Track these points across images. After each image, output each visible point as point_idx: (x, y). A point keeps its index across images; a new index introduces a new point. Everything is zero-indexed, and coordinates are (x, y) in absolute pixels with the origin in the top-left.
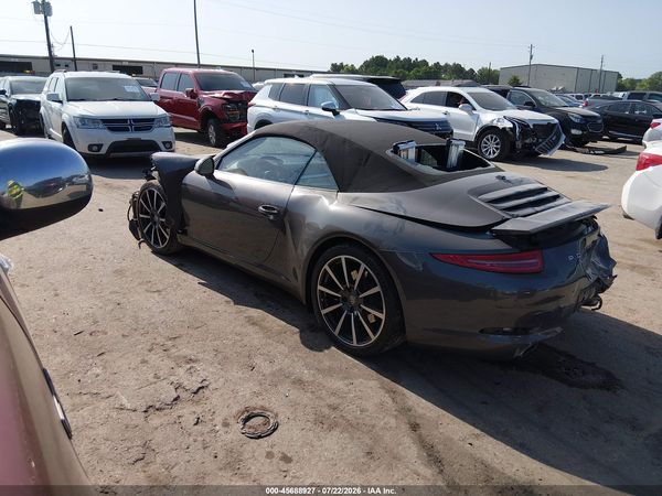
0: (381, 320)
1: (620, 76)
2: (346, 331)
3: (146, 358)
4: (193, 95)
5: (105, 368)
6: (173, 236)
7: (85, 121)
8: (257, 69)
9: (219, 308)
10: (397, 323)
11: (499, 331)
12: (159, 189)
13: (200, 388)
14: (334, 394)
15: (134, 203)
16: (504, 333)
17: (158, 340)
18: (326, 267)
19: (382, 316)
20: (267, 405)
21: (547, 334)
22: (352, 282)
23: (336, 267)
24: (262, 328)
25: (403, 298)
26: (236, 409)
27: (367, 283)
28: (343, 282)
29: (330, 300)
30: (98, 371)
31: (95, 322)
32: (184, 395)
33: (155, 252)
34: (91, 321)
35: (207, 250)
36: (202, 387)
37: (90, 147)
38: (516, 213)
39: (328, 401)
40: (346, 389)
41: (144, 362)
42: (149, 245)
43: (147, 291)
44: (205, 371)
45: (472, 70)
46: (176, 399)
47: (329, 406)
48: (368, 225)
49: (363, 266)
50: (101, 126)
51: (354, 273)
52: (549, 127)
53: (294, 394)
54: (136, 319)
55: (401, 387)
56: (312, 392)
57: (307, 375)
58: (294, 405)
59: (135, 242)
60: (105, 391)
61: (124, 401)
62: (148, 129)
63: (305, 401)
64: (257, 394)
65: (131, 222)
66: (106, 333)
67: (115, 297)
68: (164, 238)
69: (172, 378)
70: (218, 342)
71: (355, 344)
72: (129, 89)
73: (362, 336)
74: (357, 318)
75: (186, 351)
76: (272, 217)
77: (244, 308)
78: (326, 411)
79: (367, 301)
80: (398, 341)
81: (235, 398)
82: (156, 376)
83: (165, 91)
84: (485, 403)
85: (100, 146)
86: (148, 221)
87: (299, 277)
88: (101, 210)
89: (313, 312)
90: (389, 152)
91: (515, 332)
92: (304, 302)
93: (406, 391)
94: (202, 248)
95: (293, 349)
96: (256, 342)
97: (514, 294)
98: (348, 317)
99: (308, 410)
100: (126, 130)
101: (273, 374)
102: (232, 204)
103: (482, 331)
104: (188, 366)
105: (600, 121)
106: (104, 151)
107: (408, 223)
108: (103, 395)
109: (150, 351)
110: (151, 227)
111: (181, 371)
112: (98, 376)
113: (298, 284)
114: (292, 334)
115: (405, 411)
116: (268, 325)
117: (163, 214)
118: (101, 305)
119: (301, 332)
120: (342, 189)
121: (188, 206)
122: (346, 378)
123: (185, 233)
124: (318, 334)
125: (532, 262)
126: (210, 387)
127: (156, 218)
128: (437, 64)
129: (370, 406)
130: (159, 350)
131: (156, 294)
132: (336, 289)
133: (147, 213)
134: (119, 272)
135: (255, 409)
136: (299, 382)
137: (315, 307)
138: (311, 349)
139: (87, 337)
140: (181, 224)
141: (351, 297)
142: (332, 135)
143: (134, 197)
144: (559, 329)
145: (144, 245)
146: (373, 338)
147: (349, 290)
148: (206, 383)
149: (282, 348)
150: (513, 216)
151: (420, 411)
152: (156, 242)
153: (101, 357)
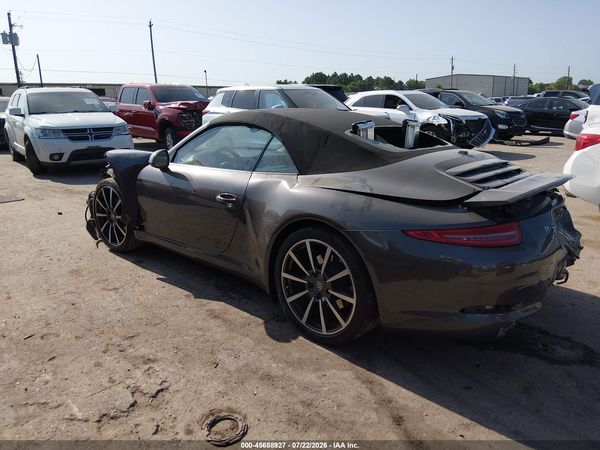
0: (352, 305)
1: (530, 82)
2: (314, 318)
3: (100, 360)
4: (150, 106)
5: (55, 373)
6: (130, 233)
7: (46, 132)
8: (210, 87)
9: (179, 303)
10: (370, 306)
11: (480, 310)
12: (114, 187)
13: (159, 391)
14: (306, 388)
15: (91, 203)
16: (487, 311)
17: (114, 340)
18: (290, 252)
19: (353, 301)
20: (234, 406)
21: (527, 311)
22: (318, 266)
23: (301, 253)
24: (225, 321)
25: (375, 279)
26: (199, 412)
27: (334, 266)
28: (308, 267)
29: (296, 287)
30: (48, 377)
31: (48, 324)
32: (141, 400)
33: (113, 250)
34: (42, 323)
35: (165, 244)
36: (162, 390)
37: (52, 156)
38: (486, 185)
39: (301, 397)
40: (319, 382)
41: (98, 365)
42: (107, 243)
43: (103, 289)
44: (164, 371)
45: (401, 82)
46: (132, 405)
47: (303, 402)
48: (332, 205)
49: (330, 249)
50: (62, 136)
51: (319, 257)
52: (480, 121)
53: (263, 391)
54: (91, 318)
55: (377, 376)
56: (282, 388)
57: (275, 368)
58: (264, 404)
59: (93, 242)
60: (55, 399)
61: (75, 410)
62: (108, 137)
63: (276, 398)
64: (223, 394)
65: (89, 223)
66: (58, 336)
67: (69, 297)
68: (121, 236)
69: (128, 382)
70: (177, 339)
71: (324, 332)
72: (88, 102)
73: (332, 322)
74: (325, 305)
75: (143, 351)
76: (230, 205)
77: (205, 301)
78: (300, 408)
79: (336, 286)
80: (371, 326)
81: (198, 399)
82: (111, 381)
83: (124, 105)
84: (468, 388)
85: (61, 155)
86: (105, 219)
87: (262, 266)
88: (60, 214)
89: (278, 300)
90: (348, 133)
91: (497, 309)
92: (268, 292)
93: (383, 380)
94: (161, 243)
95: (258, 342)
96: (218, 336)
97: (493, 270)
98: (316, 305)
99: (280, 408)
100: (87, 139)
101: (239, 370)
102: (191, 198)
103: (462, 311)
104: (146, 367)
105: (523, 117)
106: (65, 159)
107: (375, 201)
108: (52, 405)
109: (104, 352)
110: (108, 226)
111: (138, 373)
112: (47, 382)
113: (260, 272)
114: (257, 325)
115: (386, 402)
116: (230, 317)
117: (119, 212)
118: (54, 306)
119: (265, 322)
120: (301, 172)
121: (145, 202)
122: (318, 370)
123: (142, 228)
124: (284, 324)
125: (510, 234)
126: (171, 388)
127: (113, 216)
128: (370, 78)
129: (347, 400)
130: (115, 351)
131: (112, 293)
132: (301, 274)
133: (104, 212)
134: (76, 272)
135: (221, 411)
136: (268, 378)
137: (279, 295)
138: (278, 340)
139: (38, 341)
140: (138, 221)
141: (318, 282)
142: (288, 119)
143: (90, 197)
144: (539, 305)
145: (102, 244)
146: (344, 325)
147: (315, 275)
148: (166, 385)
149: (248, 341)
150: (484, 188)
151: (402, 402)
152: (114, 240)
153: (52, 362)
